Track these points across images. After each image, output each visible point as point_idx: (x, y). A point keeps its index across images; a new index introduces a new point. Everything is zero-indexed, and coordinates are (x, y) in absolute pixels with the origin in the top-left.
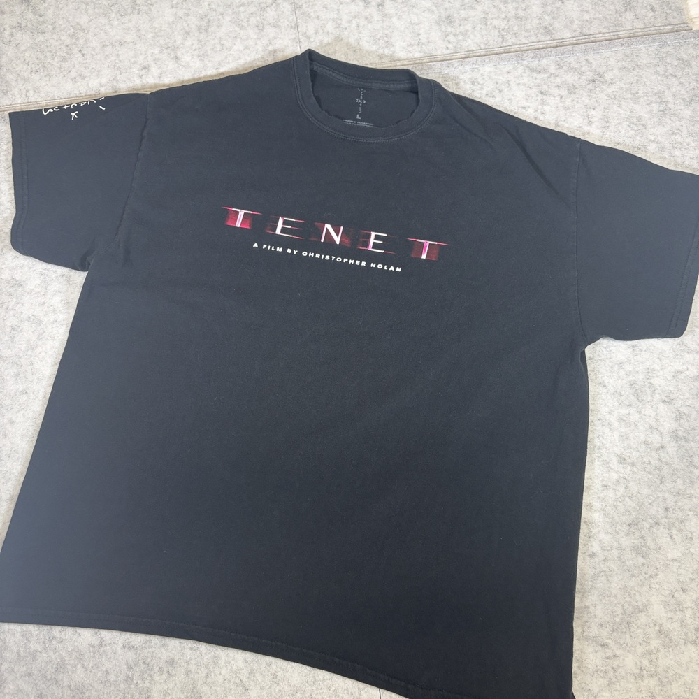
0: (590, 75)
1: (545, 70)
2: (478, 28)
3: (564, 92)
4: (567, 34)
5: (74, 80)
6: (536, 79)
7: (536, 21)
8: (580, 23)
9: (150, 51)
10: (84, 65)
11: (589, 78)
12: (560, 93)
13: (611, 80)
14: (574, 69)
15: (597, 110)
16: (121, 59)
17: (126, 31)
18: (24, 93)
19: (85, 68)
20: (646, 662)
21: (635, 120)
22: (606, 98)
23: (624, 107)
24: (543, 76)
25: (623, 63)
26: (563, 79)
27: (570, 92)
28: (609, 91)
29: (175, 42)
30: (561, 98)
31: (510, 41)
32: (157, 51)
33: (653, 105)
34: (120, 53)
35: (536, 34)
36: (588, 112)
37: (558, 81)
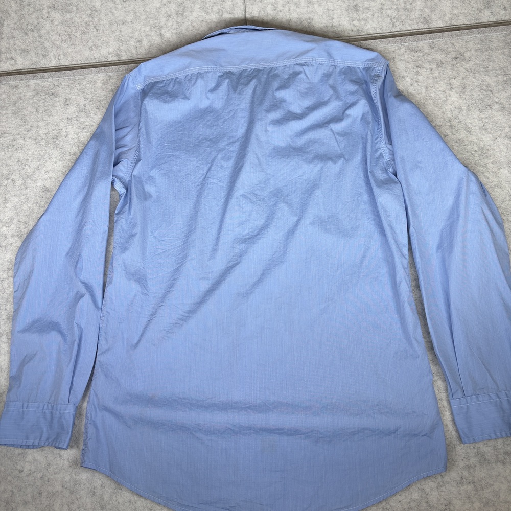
0: (454, 54)
1: (420, 50)
2: (376, 16)
3: (434, 66)
4: (440, 24)
5: (91, 48)
6: (413, 56)
7: (418, 13)
8: (450, 16)
9: (143, 29)
10: (98, 38)
11: (453, 56)
12: (431, 67)
13: (469, 58)
14: (442, 50)
15: (457, 79)
16: (123, 34)
17: (127, 13)
18: (57, 57)
19: (98, 40)
20: (466, 474)
21: (485, 87)
22: (464, 71)
23: (477, 77)
24: (419, 54)
25: (479, 46)
26: (434, 57)
27: (438, 66)
28: (467, 66)
29: (160, 22)
30: (431, 70)
31: (398, 27)
32: (148, 28)
33: (499, 77)
34: (122, 30)
35: (417, 23)
36: (451, 81)
37: (430, 58)
